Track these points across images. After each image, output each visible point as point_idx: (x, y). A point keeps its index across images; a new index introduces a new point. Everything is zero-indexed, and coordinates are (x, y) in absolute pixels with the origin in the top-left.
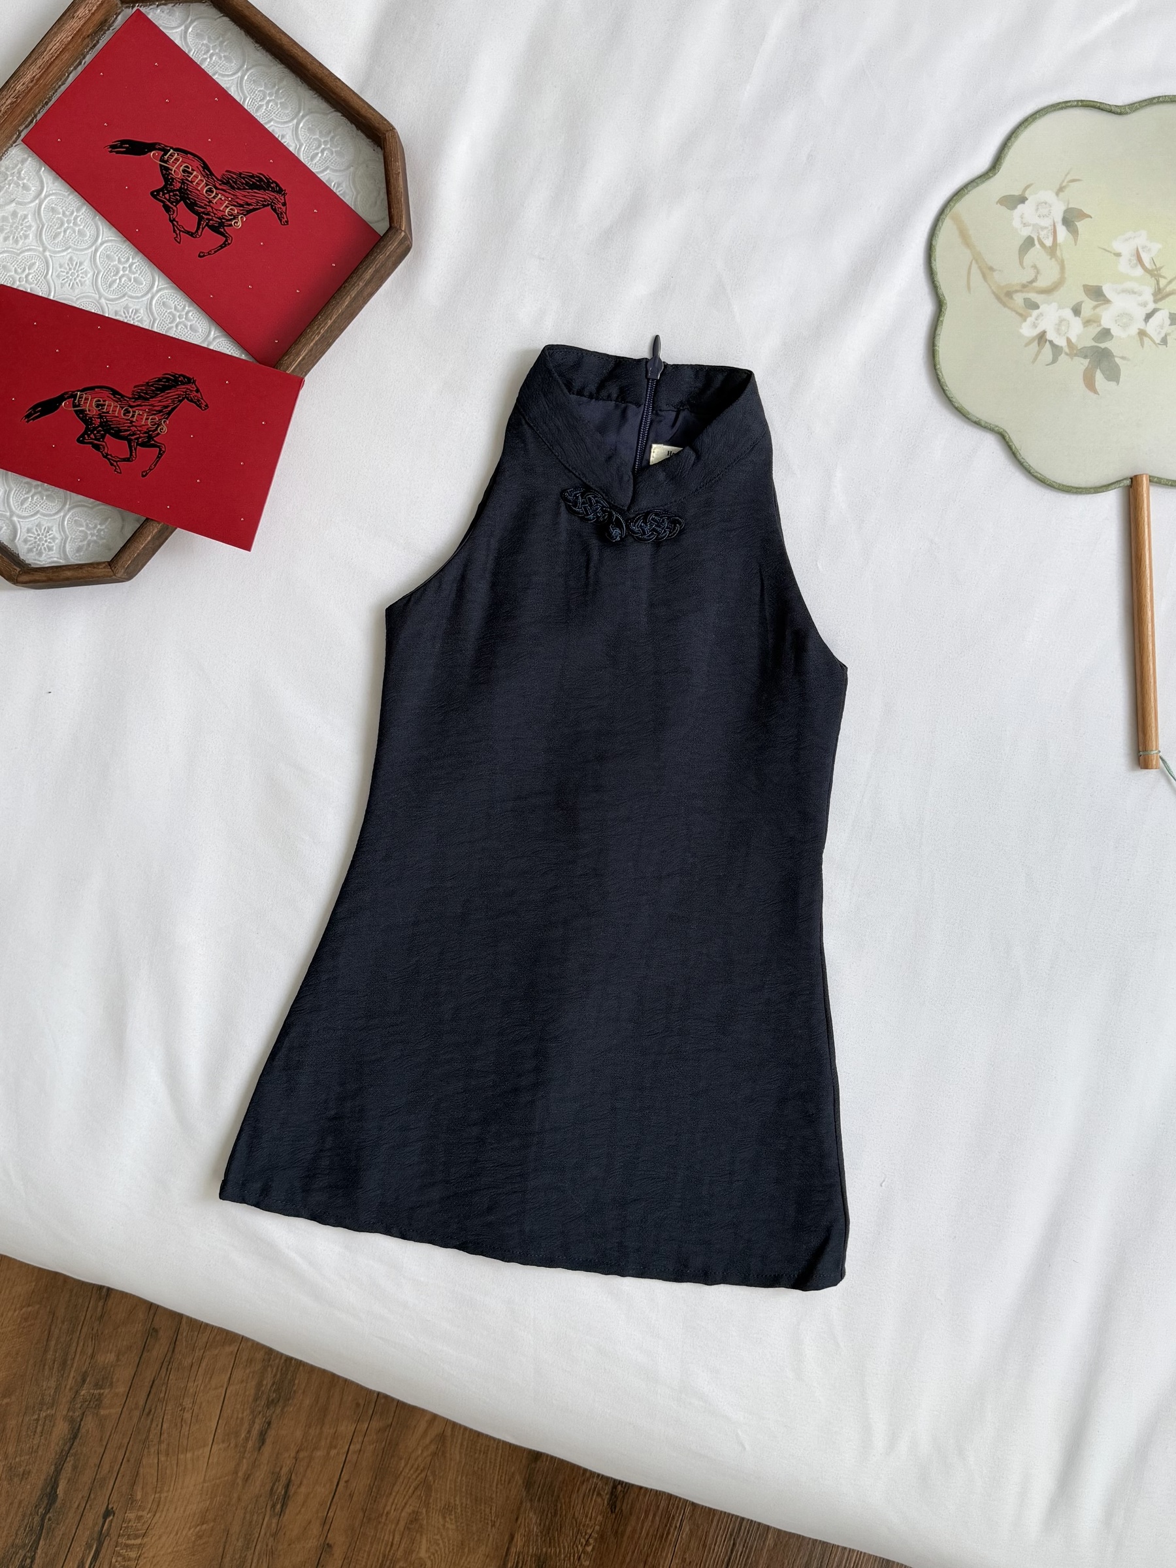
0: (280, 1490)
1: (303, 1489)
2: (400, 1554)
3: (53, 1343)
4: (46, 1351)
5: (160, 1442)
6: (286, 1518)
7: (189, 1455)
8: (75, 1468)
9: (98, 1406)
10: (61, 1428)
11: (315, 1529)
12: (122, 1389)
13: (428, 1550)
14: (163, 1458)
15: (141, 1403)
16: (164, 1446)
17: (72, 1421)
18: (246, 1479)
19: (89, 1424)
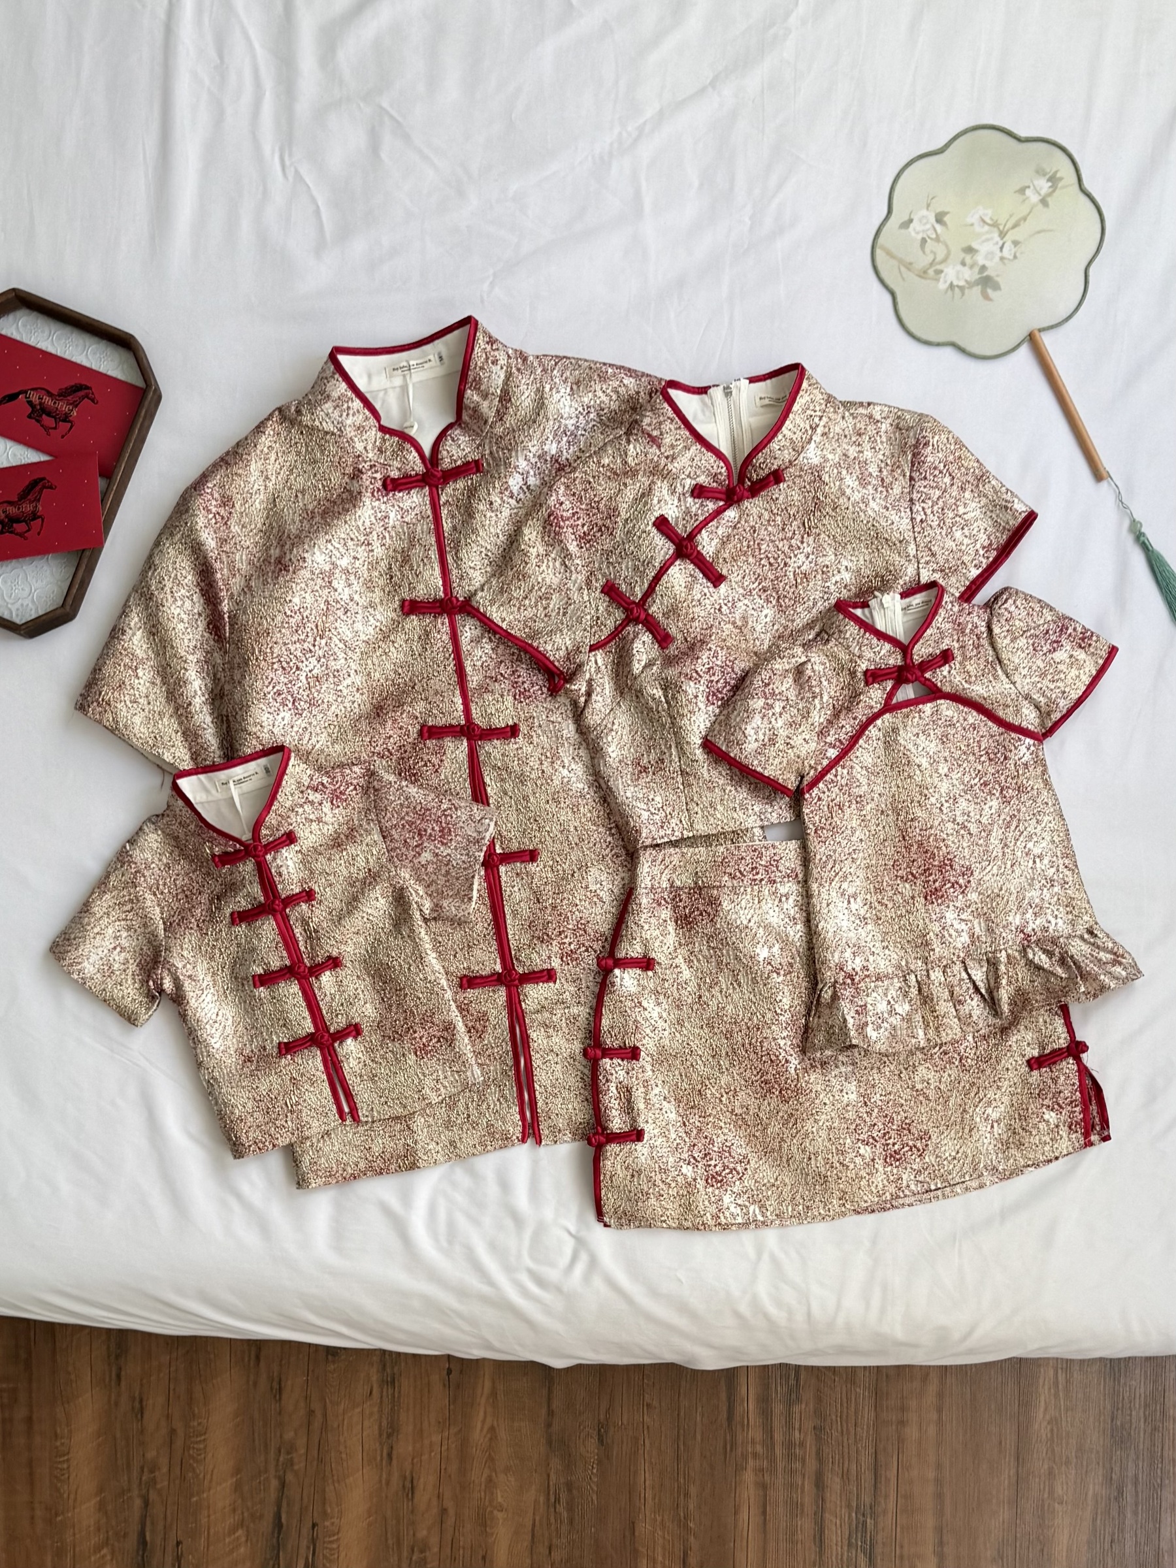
0: (408, 1485)
1: (422, 1480)
2: (487, 1503)
3: (256, 1435)
4: (254, 1441)
5: (333, 1476)
6: (415, 1500)
7: (351, 1478)
8: (288, 1505)
9: (292, 1465)
10: (274, 1483)
11: (435, 1502)
12: (303, 1451)
13: (502, 1496)
14: (336, 1485)
15: (316, 1456)
16: (335, 1478)
17: (279, 1478)
18: (388, 1483)
19: (290, 1477)
